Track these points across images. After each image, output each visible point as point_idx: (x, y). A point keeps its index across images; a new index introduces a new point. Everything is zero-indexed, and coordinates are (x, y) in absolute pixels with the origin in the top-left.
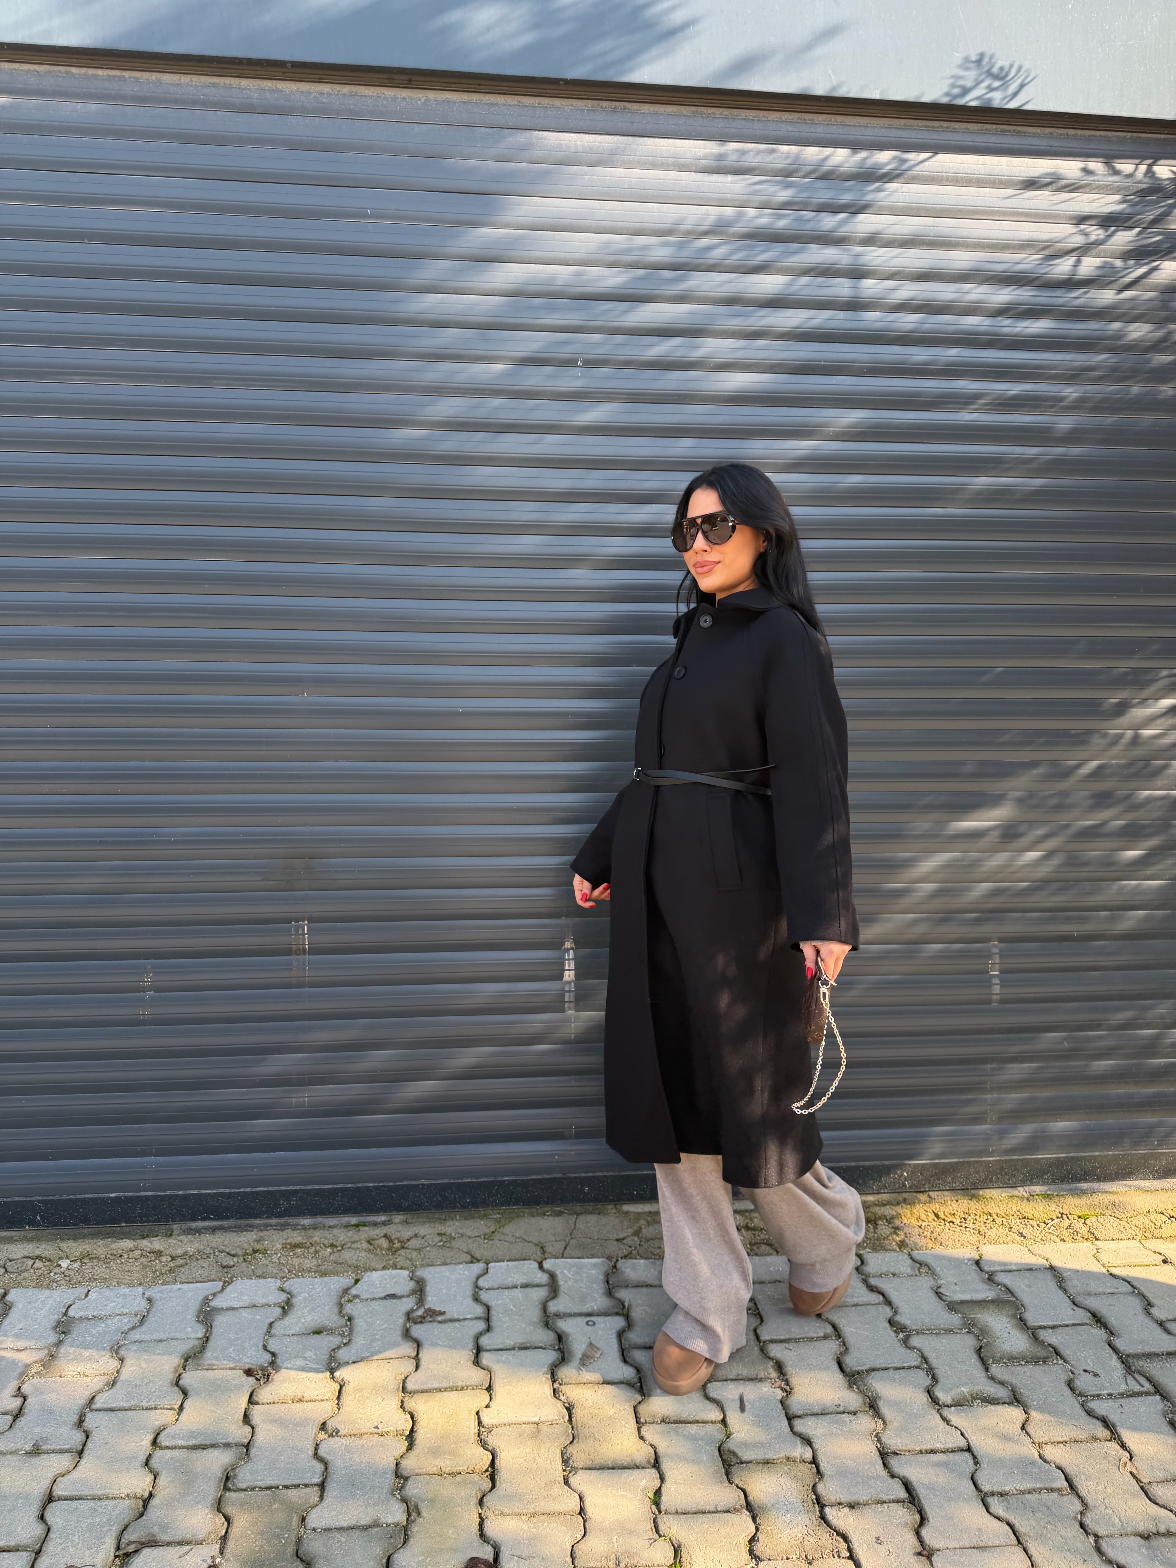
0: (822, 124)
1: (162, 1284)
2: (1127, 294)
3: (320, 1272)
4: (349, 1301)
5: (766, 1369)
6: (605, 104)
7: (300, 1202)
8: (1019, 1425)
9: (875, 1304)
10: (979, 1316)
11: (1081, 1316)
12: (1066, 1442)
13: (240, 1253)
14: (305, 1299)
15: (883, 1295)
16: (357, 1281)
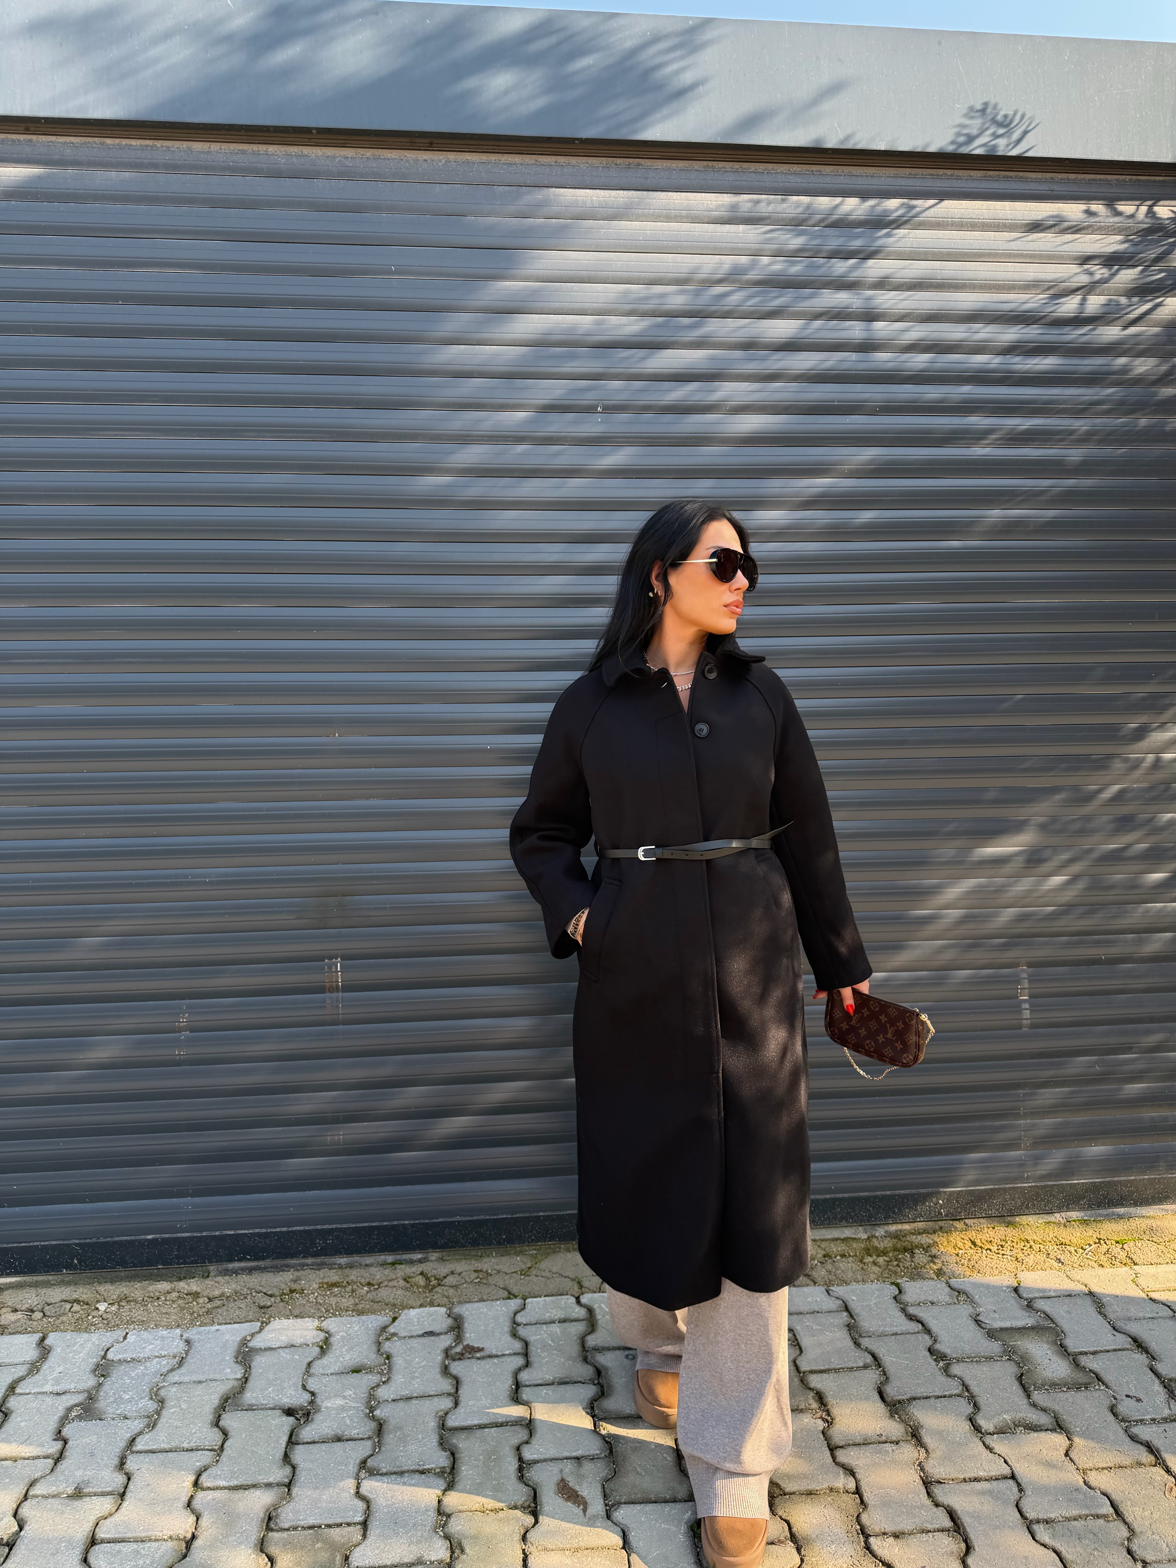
0: (829, 174)
1: (200, 1326)
2: (1132, 330)
3: (358, 1310)
4: (387, 1339)
5: (806, 1400)
6: (619, 161)
7: (336, 1241)
8: (1063, 1452)
9: (914, 1333)
10: (1019, 1343)
11: (1122, 1341)
12: (1111, 1468)
13: (277, 1293)
14: (343, 1338)
15: (923, 1325)
16: (394, 1319)
